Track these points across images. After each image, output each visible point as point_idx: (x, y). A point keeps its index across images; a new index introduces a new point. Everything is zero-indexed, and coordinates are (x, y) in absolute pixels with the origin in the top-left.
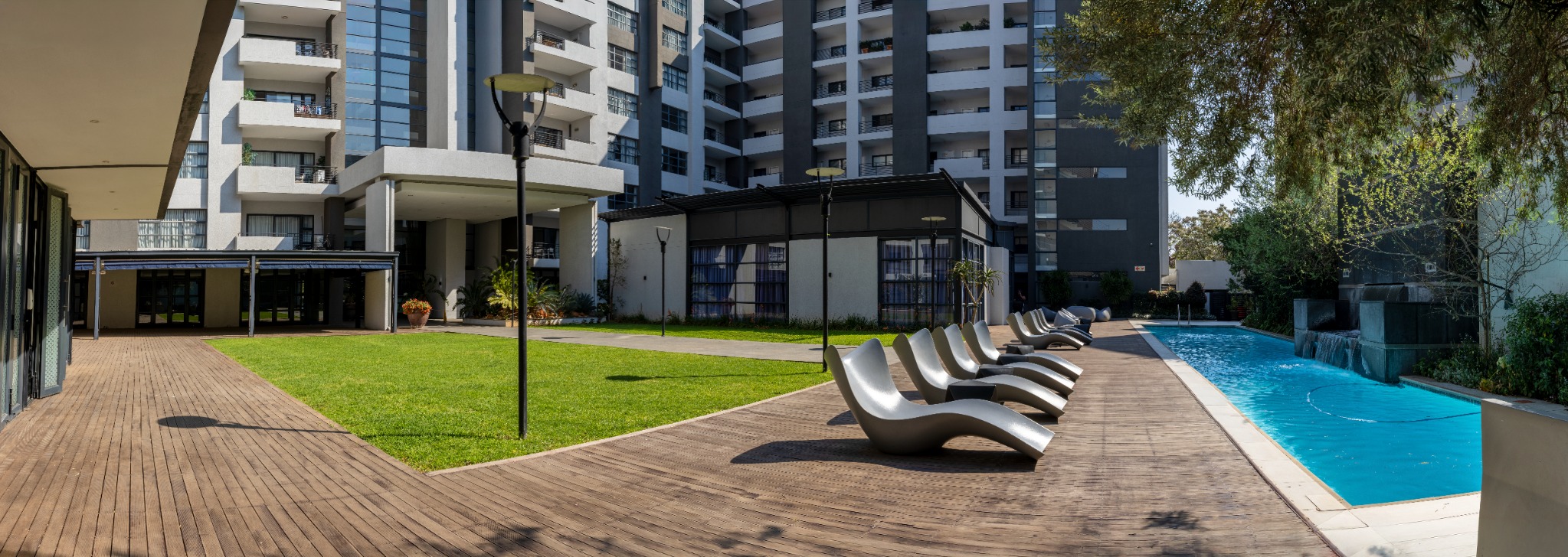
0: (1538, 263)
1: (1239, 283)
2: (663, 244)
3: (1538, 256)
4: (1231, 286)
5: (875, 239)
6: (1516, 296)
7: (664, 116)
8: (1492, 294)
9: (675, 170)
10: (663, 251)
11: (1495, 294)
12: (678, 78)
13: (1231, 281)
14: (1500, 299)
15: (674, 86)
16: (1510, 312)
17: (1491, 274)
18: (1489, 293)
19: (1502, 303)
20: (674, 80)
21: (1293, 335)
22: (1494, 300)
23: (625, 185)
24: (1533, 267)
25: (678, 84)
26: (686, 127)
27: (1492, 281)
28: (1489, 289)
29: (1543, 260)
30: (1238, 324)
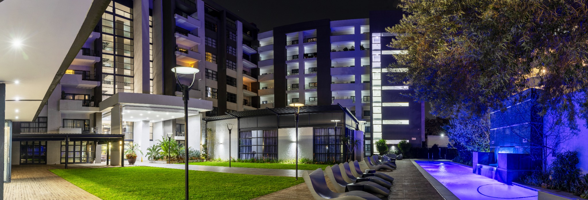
0: (565, 140)
1: (452, 145)
2: (230, 131)
3: (565, 137)
4: (449, 146)
5: (312, 128)
6: (557, 152)
7: (228, 80)
8: (547, 151)
9: (232, 101)
10: (230, 133)
11: (549, 151)
12: (232, 65)
13: (449, 144)
14: (550, 153)
15: (231, 68)
16: (554, 158)
17: (547, 143)
18: (546, 151)
19: (551, 155)
20: (231, 66)
21: (472, 166)
22: (548, 153)
23: (213, 107)
24: (563, 141)
25: (232, 67)
26: (236, 84)
27: (548, 146)
28: (546, 149)
29: (567, 138)
30: (451, 161)
